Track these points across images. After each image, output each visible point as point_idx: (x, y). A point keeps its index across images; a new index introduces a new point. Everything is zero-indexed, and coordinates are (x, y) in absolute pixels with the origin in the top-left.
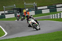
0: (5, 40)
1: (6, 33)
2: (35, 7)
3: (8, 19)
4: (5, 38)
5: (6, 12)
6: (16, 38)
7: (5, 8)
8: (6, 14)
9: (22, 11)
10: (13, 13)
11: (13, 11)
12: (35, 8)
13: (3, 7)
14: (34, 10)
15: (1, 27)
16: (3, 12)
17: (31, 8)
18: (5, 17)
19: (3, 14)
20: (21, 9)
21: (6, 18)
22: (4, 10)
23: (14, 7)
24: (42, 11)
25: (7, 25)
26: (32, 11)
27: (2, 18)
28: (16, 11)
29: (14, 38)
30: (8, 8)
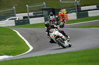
0: (30, 58)
1: (31, 48)
2: (77, 6)
3: (35, 25)
4: (30, 56)
5: (31, 14)
6: (47, 56)
7: (29, 8)
8: (31, 17)
9: (56, 13)
10: (42, 16)
11: (42, 13)
12: (78, 9)
13: (26, 7)
14: (76, 12)
15: (23, 38)
16: (26, 14)
17: (71, 7)
18: (29, 23)
19: (26, 17)
20: (54, 9)
21: (31, 23)
22: (28, 11)
23: (44, 6)
24: (87, 13)
25: (32, 34)
26: (71, 12)
27: (24, 24)
28: (47, 13)
29: (43, 56)
30: (34, 8)
